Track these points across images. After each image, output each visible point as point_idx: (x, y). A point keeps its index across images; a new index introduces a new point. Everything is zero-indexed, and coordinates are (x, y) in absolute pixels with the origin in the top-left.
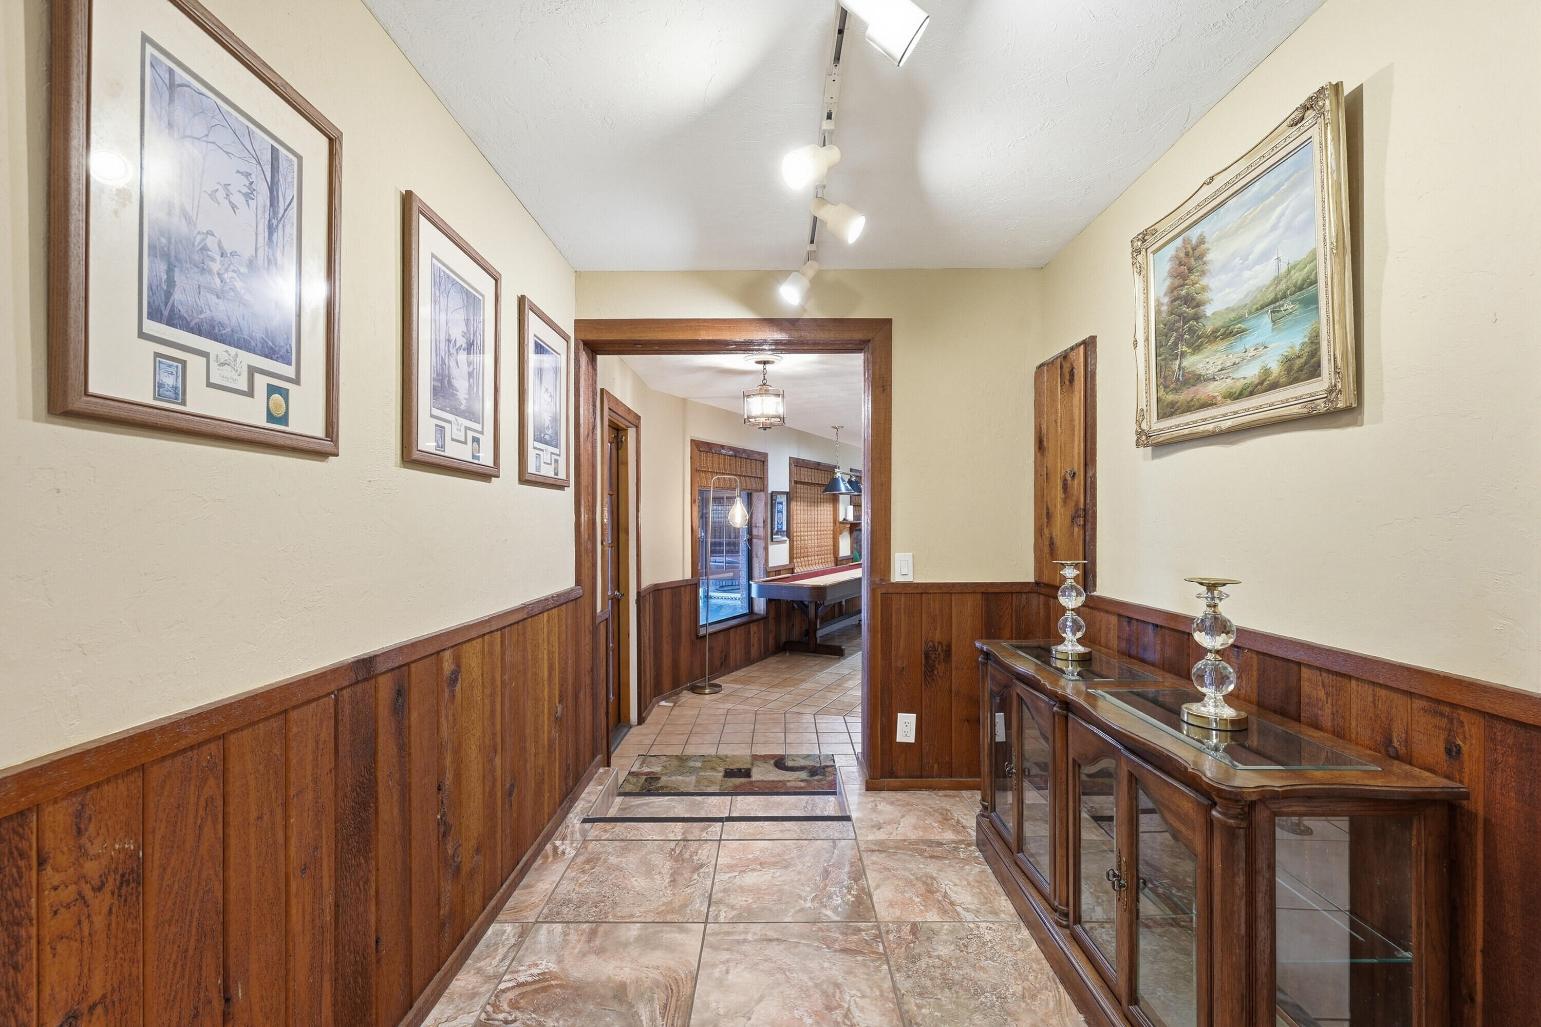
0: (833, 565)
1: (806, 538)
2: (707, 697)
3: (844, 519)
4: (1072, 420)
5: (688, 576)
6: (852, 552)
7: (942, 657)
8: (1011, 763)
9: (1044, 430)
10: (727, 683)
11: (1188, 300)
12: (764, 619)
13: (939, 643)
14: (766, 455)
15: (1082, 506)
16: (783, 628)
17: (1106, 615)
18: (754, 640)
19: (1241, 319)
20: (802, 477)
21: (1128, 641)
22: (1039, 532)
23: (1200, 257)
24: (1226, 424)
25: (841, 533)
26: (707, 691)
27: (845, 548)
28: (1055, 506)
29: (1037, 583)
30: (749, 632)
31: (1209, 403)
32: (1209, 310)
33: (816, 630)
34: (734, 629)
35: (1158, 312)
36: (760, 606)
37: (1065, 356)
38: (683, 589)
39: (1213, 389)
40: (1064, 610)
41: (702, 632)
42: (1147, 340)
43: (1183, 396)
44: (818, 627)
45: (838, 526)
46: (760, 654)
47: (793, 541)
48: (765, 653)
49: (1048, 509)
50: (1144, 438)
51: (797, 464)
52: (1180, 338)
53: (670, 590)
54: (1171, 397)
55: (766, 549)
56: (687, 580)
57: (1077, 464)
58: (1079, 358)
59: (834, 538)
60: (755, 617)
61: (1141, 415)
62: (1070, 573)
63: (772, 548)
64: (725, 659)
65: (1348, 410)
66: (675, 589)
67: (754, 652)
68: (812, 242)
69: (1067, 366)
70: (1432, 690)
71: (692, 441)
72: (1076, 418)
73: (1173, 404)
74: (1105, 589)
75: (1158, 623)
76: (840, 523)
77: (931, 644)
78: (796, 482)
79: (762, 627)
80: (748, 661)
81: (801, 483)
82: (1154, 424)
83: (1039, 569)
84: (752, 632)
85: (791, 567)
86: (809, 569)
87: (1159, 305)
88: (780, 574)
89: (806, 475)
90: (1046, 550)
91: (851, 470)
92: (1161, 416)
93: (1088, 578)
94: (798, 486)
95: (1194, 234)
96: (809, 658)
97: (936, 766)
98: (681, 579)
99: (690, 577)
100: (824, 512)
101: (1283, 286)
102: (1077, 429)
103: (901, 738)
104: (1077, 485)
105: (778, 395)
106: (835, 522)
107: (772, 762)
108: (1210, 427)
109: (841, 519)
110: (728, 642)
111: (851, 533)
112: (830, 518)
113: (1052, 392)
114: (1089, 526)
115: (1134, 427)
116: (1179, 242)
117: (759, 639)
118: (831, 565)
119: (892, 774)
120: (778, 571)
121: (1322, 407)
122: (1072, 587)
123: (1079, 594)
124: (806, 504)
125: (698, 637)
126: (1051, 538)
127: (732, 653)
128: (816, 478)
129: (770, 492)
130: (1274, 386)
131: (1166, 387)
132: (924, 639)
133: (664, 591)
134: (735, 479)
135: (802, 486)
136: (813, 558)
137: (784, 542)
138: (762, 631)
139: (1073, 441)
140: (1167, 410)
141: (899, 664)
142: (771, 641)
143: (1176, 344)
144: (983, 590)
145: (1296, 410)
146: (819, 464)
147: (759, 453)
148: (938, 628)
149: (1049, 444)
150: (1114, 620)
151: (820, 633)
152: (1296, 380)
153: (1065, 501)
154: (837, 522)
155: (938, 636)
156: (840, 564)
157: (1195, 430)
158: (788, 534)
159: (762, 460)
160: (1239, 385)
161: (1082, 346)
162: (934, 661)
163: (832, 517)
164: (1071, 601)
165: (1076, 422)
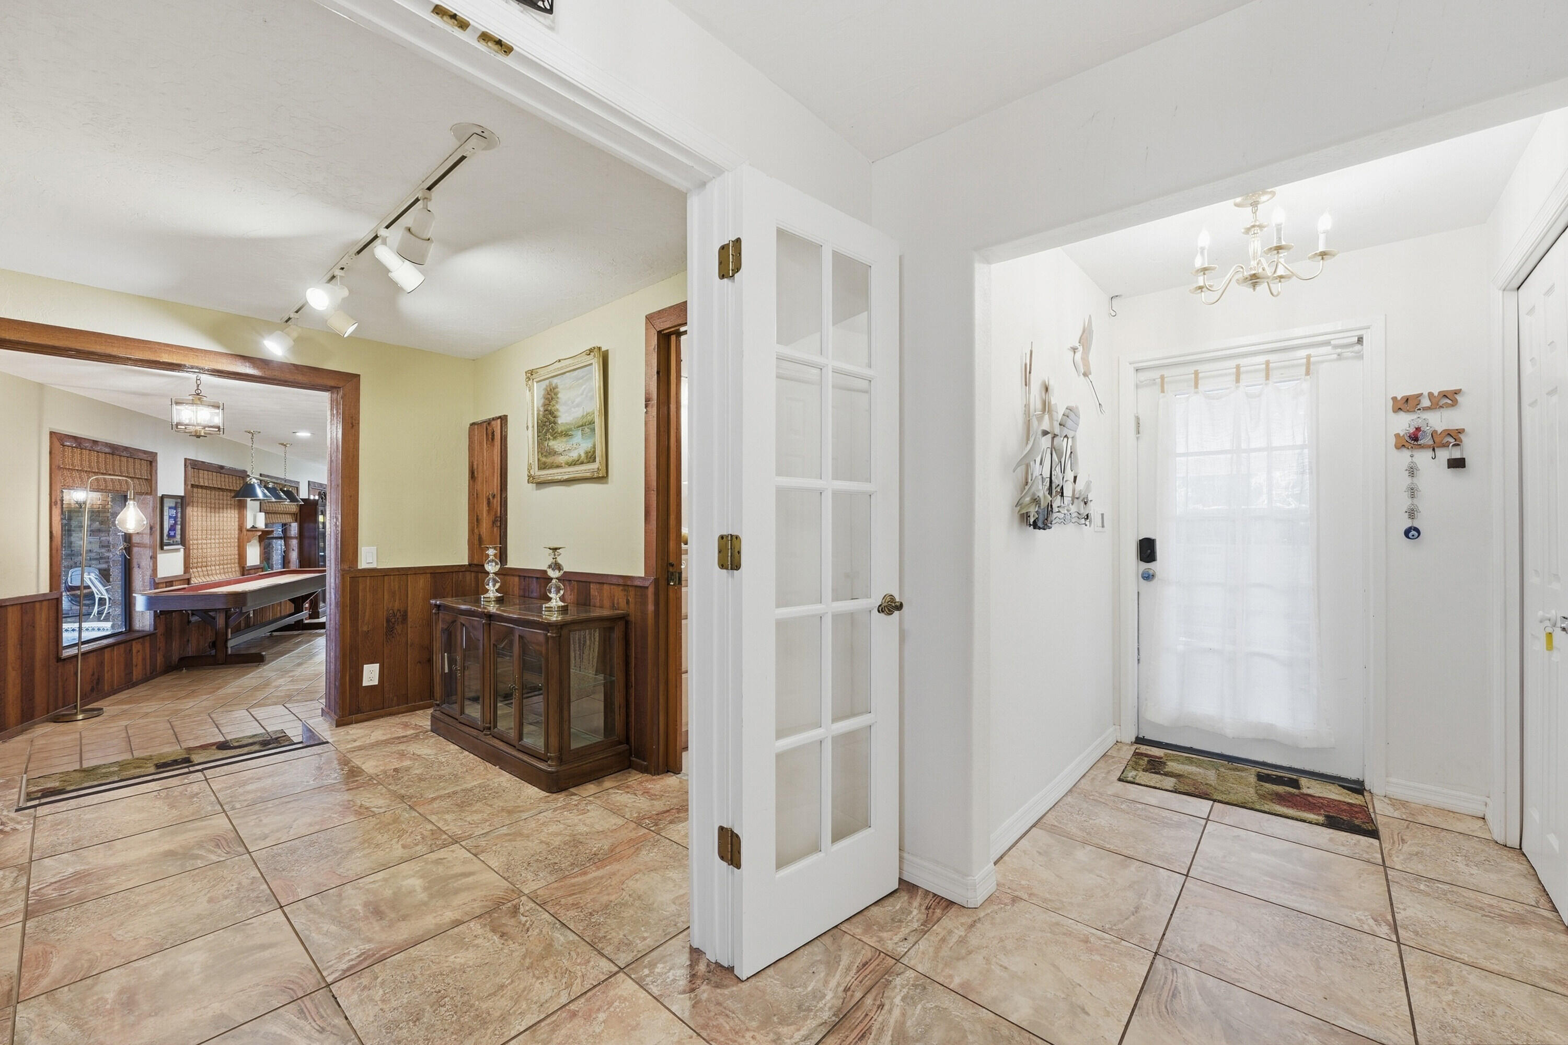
0: (238, 574)
1: (204, 546)
2: (80, 723)
3: (253, 527)
4: (493, 463)
5: (45, 588)
6: (261, 562)
7: (400, 620)
8: (456, 665)
9: (475, 466)
10: (109, 706)
11: (551, 413)
12: (150, 636)
13: (399, 610)
14: (154, 455)
15: (499, 515)
16: (175, 645)
17: (512, 577)
18: (137, 659)
19: (570, 430)
20: (201, 480)
21: (524, 589)
22: (471, 531)
23: (556, 394)
24: (566, 477)
25: (249, 541)
26: (80, 717)
27: (253, 556)
28: (482, 516)
29: (470, 565)
30: (131, 650)
31: (558, 467)
32: (560, 421)
33: (226, 640)
34: (109, 649)
35: (538, 414)
36: (144, 619)
37: (489, 422)
38: (38, 605)
39: (561, 459)
40: (488, 573)
41: (66, 653)
42: (533, 427)
43: (549, 460)
44: (230, 636)
45: (244, 534)
46: (146, 674)
47: (189, 550)
48: (151, 673)
49: (477, 516)
50: (531, 479)
51: (193, 466)
52: (548, 430)
53: (19, 607)
54: (544, 459)
55: (154, 558)
56: (44, 594)
57: (496, 489)
58: (497, 425)
59: (239, 547)
60: (137, 635)
61: (530, 466)
62: (491, 552)
63: (162, 557)
64: (98, 683)
65: (603, 477)
66: (26, 605)
67: (137, 673)
68: (297, 312)
69: (490, 429)
70: (621, 582)
71: (52, 434)
72: (496, 459)
73: (545, 463)
74: (513, 562)
75: (538, 576)
76: (248, 530)
77: (391, 612)
78: (193, 486)
79: (147, 645)
80: (129, 683)
81: (197, 486)
82: (535, 471)
83: (471, 556)
84: (134, 651)
85: (187, 576)
86: (208, 579)
87: (538, 410)
88: (172, 586)
89: (205, 479)
90: (476, 542)
91: (261, 475)
92: (540, 468)
93: (502, 556)
94: (195, 490)
95: (555, 381)
96: (216, 671)
97: (395, 698)
98: (33, 592)
99: (48, 591)
100: (229, 518)
101: (585, 420)
102: (496, 468)
103: (366, 682)
104: (496, 502)
105: (218, 407)
106: (241, 528)
107: (214, 747)
108: (560, 477)
109: (249, 526)
110: (102, 664)
111: (260, 541)
112: (235, 525)
113: (481, 443)
114: (503, 526)
115: (527, 473)
116: (547, 382)
117: (144, 659)
118: (236, 575)
119: (359, 711)
120: (169, 582)
121: (596, 475)
122: (493, 561)
123: (497, 564)
124: (204, 510)
125: (59, 659)
126: (480, 535)
127: (107, 676)
128: (219, 482)
129: (159, 494)
130: (582, 463)
131: (542, 454)
132: (385, 608)
133: (10, 609)
134: (127, 481)
135: (200, 490)
136: (213, 568)
137: (178, 550)
138: (148, 651)
139: (493, 475)
140: (543, 466)
141: (365, 629)
142: (160, 659)
143: (546, 433)
144: (432, 571)
145: (588, 475)
146: (222, 467)
147: (145, 452)
148: (397, 601)
149: (480, 477)
150: (517, 579)
151: (231, 644)
152: (589, 462)
153: (489, 511)
154: (244, 530)
155: (397, 605)
156: (246, 572)
157: (553, 478)
158: (183, 542)
159: (150, 460)
160: (571, 460)
161: (499, 420)
162: (394, 624)
163: (237, 524)
164: (491, 568)
165: (496, 465)
